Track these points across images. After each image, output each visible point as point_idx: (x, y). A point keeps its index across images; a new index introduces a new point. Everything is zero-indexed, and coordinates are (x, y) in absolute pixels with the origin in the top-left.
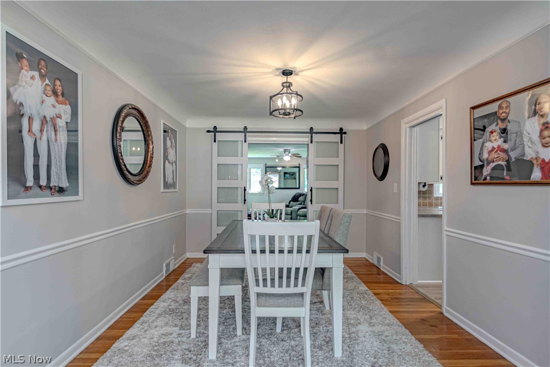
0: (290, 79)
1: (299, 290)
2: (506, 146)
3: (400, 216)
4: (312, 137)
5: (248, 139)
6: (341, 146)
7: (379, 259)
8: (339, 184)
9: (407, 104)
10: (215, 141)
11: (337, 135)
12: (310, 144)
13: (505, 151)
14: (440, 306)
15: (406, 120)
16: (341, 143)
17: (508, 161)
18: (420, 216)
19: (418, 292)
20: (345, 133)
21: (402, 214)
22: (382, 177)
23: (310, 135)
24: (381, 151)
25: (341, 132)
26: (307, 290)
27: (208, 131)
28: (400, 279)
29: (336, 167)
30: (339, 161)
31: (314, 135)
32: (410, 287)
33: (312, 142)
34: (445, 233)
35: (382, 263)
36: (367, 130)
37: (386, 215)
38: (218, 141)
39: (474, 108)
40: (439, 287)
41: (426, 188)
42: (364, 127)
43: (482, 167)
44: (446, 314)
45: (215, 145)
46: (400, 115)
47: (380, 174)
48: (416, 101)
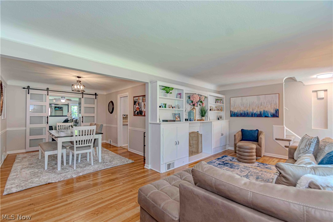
0: (80, 79)
1: (90, 144)
2: (139, 107)
3: (117, 125)
4: (83, 95)
5: (49, 94)
6: (96, 100)
7: (110, 141)
8: (95, 115)
9: (119, 90)
10: (28, 93)
11: (94, 96)
12: (82, 98)
13: (139, 109)
14: (127, 149)
15: (119, 95)
16: (96, 99)
17: (139, 111)
18: (123, 125)
19: (122, 148)
20: (97, 95)
21: (118, 125)
22: (112, 113)
23: (82, 95)
24: (111, 104)
25: (96, 94)
26: (92, 144)
27: (24, 88)
28: (117, 145)
29: (93, 108)
30: (95, 106)
31: (84, 95)
32: (121, 147)
33: (83, 98)
34: (129, 129)
35: (111, 142)
36: (106, 95)
37: (112, 126)
38: (31, 93)
39: (134, 97)
40: (127, 146)
41: (125, 116)
42: (105, 93)
43: (135, 111)
44: (129, 150)
45: (29, 96)
46: (117, 93)
47: (111, 111)
48: (122, 90)
